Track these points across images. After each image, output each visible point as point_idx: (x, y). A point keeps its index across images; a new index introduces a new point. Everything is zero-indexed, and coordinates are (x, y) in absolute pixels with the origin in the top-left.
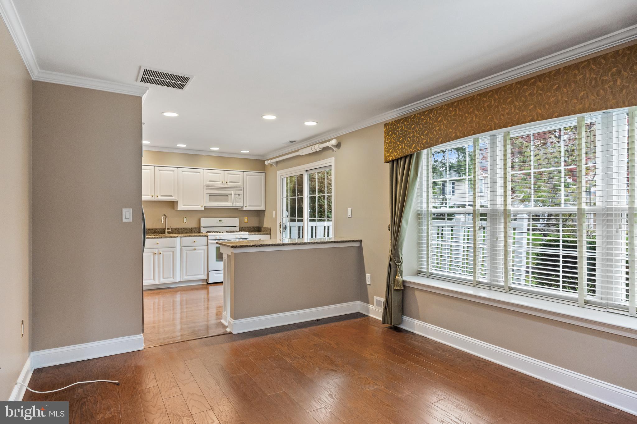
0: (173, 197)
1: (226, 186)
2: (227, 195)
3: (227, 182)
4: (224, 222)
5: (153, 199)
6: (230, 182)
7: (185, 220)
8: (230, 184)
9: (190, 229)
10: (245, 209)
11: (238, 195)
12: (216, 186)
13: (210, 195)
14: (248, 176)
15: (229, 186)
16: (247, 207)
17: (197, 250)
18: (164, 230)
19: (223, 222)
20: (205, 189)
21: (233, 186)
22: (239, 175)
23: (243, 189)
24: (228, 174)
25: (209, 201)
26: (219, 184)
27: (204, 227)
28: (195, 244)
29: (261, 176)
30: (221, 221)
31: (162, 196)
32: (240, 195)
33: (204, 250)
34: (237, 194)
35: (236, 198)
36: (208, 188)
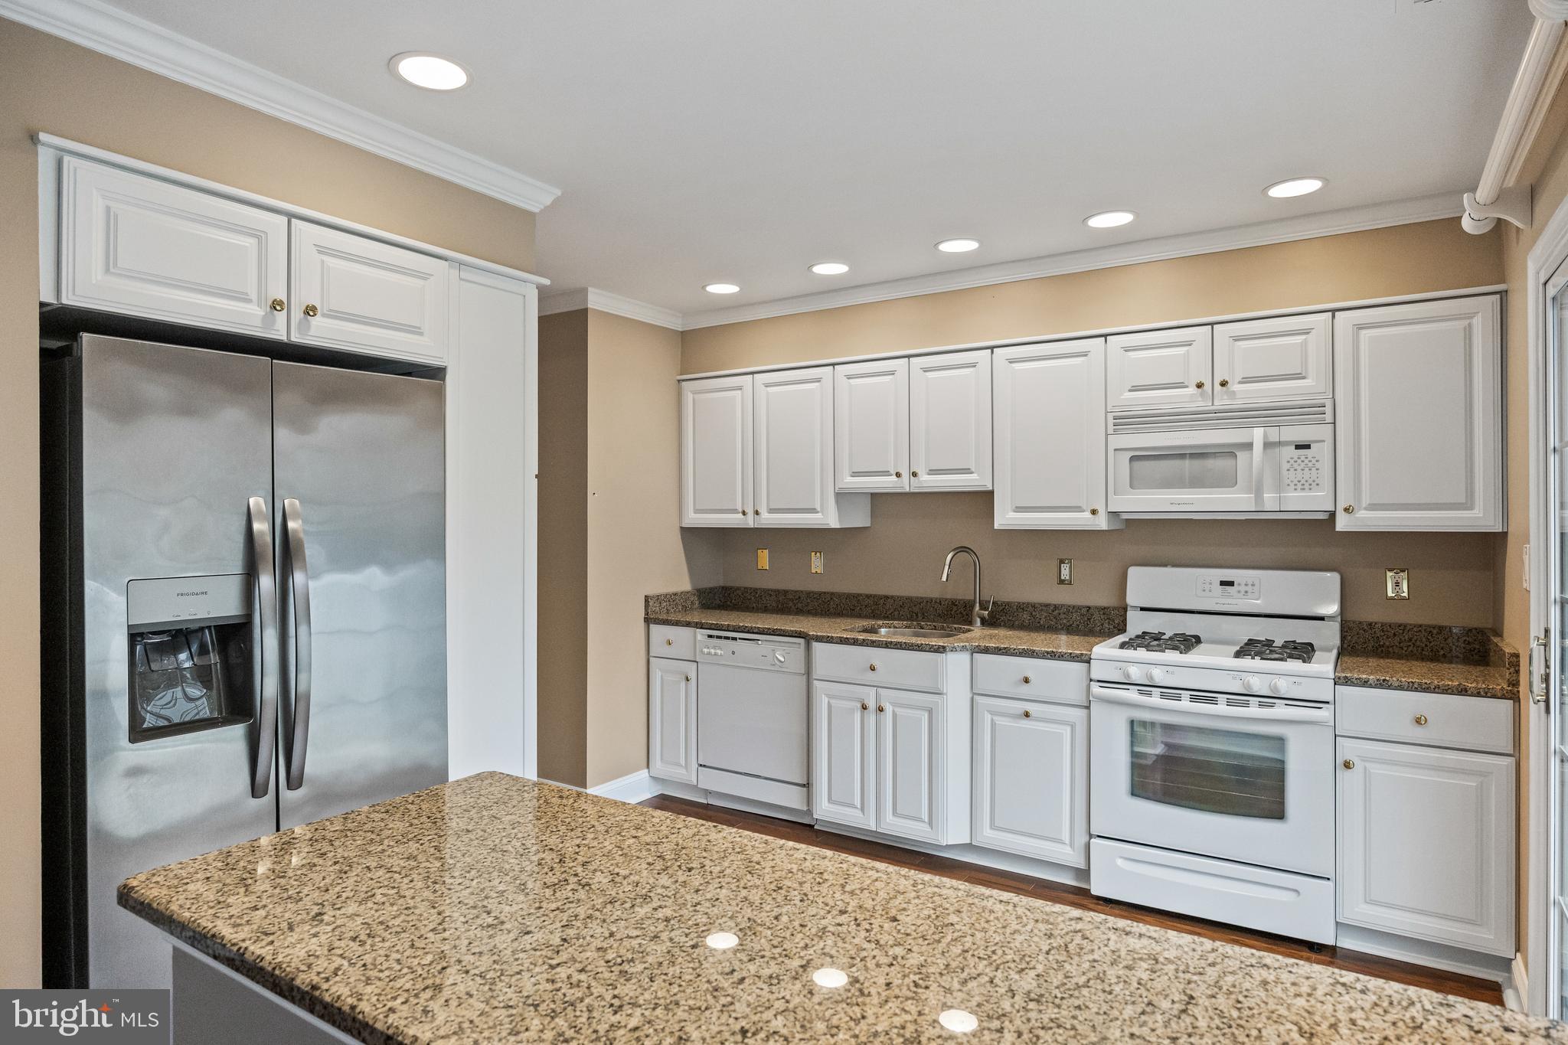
0: (974, 476)
1: (1222, 401)
2: (1229, 452)
3: (1224, 384)
4: (1249, 589)
5: (905, 485)
6: (1246, 380)
7: (1065, 573)
8: (1245, 394)
9: (1084, 611)
10: (1342, 524)
11: (1298, 447)
12: (1166, 408)
13: (1132, 459)
14: (1363, 332)
15: (1238, 403)
16: (1362, 514)
17: (1038, 719)
18: (968, 606)
19: (1243, 588)
20: (1110, 431)
21: (1264, 402)
22: (1306, 332)
23: (1328, 409)
24: (1237, 339)
25: (1131, 486)
26: (1186, 398)
27: (1142, 609)
28: (1024, 690)
29: (1470, 316)
30: (1231, 584)
31: (932, 472)
32: (1308, 447)
33: (1073, 727)
34: (1287, 443)
35: (1285, 466)
36: (1124, 421)
